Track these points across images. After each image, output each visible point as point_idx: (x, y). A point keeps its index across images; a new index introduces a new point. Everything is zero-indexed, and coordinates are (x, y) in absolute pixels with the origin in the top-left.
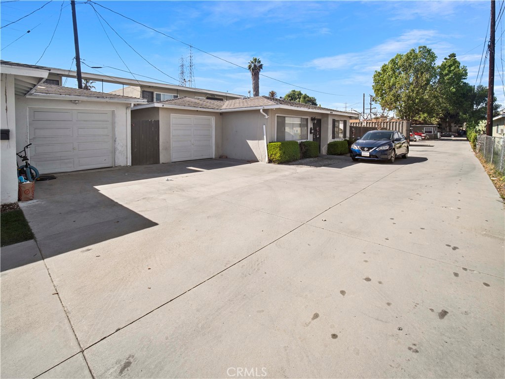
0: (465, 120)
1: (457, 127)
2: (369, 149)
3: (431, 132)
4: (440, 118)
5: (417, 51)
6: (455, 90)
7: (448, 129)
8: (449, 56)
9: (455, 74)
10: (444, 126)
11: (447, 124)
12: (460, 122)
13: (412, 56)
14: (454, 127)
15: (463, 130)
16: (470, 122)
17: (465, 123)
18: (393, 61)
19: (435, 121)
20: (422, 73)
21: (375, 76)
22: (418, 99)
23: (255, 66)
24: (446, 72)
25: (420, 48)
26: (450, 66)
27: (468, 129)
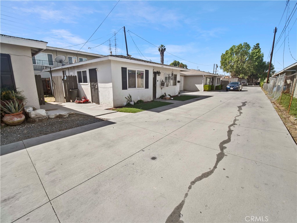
0: (260, 77)
1: (256, 80)
2: (233, 87)
3: (244, 83)
4: (248, 76)
5: (243, 45)
6: (257, 64)
7: (251, 82)
8: (256, 45)
9: (258, 56)
10: (250, 80)
11: (251, 79)
12: (257, 78)
13: (240, 47)
14: (254, 81)
15: (258, 82)
16: (262, 78)
17: (260, 79)
18: (232, 49)
19: (246, 77)
20: (244, 56)
21: (222, 56)
22: (241, 68)
23: (162, 49)
24: (255, 55)
25: (244, 43)
26: (257, 53)
27: (261, 82)
